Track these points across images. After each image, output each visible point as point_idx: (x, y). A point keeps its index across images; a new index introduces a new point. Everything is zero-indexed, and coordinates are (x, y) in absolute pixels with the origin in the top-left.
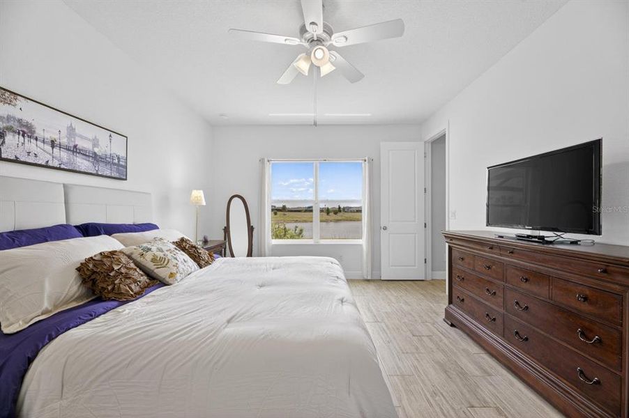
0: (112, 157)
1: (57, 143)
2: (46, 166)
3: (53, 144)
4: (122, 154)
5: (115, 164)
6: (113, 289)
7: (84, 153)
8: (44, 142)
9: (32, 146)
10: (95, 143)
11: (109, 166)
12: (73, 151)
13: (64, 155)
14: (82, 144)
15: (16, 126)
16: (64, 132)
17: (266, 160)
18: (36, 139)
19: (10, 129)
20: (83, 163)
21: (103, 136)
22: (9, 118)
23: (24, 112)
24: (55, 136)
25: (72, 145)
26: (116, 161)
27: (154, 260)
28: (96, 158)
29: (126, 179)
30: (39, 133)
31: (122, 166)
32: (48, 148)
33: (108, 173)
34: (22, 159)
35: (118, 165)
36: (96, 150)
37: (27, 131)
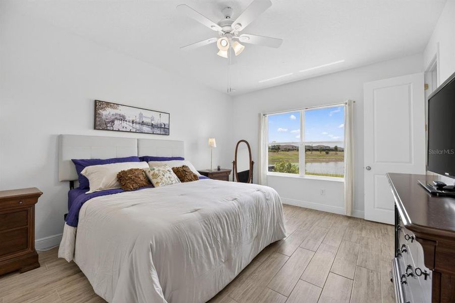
0: (161, 125)
1: (135, 121)
2: (130, 132)
3: (133, 122)
4: (167, 122)
5: (163, 128)
6: (125, 185)
7: (147, 125)
8: (129, 122)
9: (124, 124)
10: (152, 119)
11: (159, 129)
12: (142, 124)
13: (138, 126)
14: (145, 120)
15: (118, 117)
16: (138, 117)
17: (262, 115)
18: (126, 121)
19: (116, 119)
20: (146, 129)
21: (156, 115)
22: (116, 114)
23: (121, 111)
24: (134, 119)
25: (141, 121)
26: (163, 126)
27: (153, 175)
28: (152, 126)
29: (169, 135)
30: (127, 119)
31: (166, 128)
32: (131, 124)
33: (159, 132)
34: (121, 130)
35: (165, 128)
36: (153, 122)
37: (122, 118)
